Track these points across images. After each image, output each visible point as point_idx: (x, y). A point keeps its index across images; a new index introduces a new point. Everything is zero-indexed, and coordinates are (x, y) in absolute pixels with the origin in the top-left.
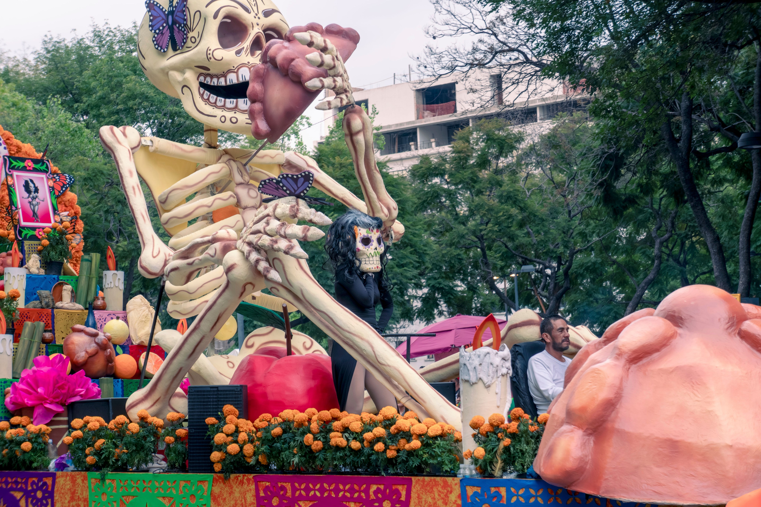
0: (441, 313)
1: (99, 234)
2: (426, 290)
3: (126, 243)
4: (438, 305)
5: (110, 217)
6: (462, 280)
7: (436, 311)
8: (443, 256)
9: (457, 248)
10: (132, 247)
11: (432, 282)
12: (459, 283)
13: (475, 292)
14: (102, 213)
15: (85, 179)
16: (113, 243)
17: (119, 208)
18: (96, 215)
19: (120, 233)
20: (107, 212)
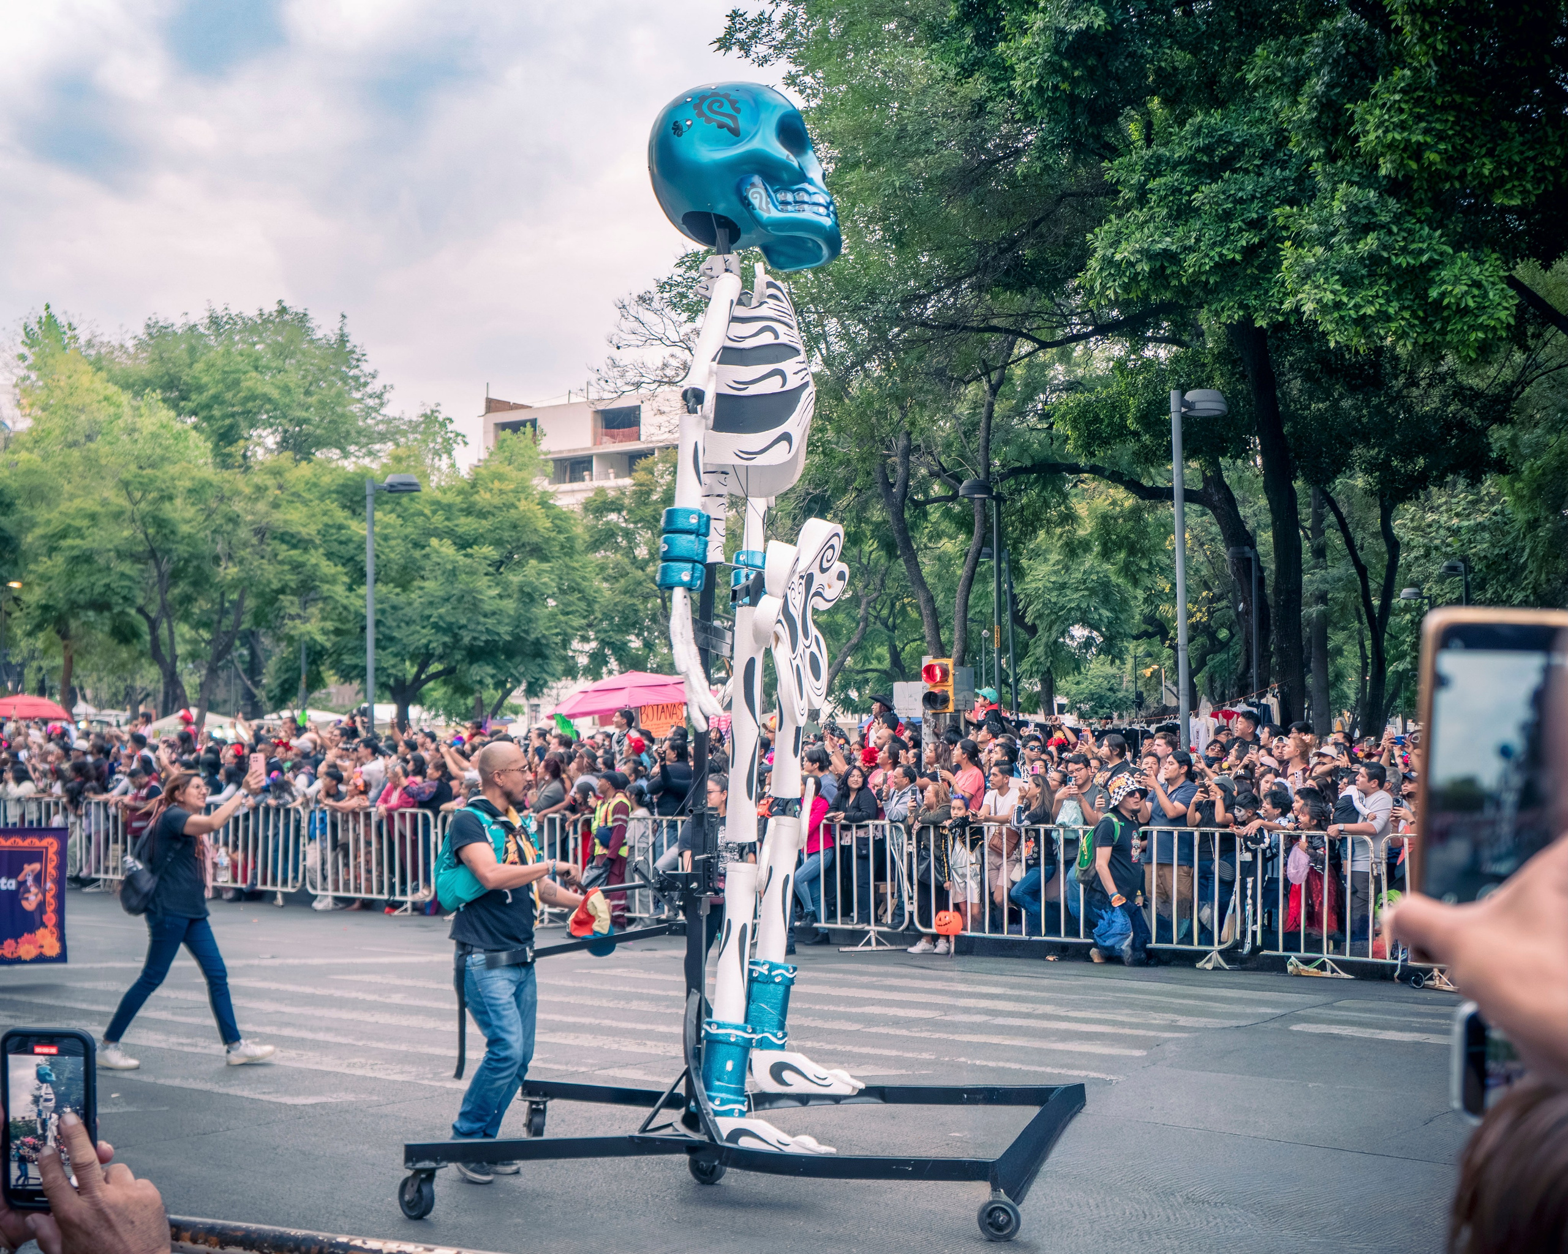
0: (610, 672)
1: (204, 558)
2: (594, 645)
3: (236, 570)
4: (606, 663)
5: (219, 538)
6: (638, 636)
7: (604, 670)
8: (616, 604)
9: (632, 596)
10: (242, 575)
11: (602, 636)
12: (632, 637)
13: (651, 649)
14: (208, 532)
15: (190, 491)
16: (221, 569)
17: (229, 527)
18: (202, 535)
19: (230, 557)
20: (214, 532)
